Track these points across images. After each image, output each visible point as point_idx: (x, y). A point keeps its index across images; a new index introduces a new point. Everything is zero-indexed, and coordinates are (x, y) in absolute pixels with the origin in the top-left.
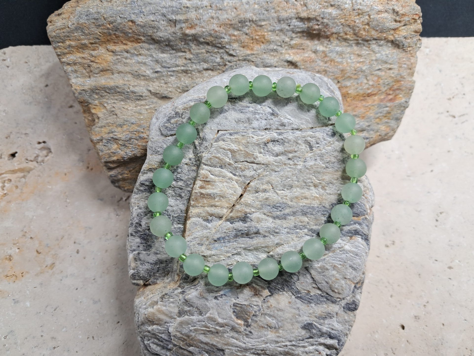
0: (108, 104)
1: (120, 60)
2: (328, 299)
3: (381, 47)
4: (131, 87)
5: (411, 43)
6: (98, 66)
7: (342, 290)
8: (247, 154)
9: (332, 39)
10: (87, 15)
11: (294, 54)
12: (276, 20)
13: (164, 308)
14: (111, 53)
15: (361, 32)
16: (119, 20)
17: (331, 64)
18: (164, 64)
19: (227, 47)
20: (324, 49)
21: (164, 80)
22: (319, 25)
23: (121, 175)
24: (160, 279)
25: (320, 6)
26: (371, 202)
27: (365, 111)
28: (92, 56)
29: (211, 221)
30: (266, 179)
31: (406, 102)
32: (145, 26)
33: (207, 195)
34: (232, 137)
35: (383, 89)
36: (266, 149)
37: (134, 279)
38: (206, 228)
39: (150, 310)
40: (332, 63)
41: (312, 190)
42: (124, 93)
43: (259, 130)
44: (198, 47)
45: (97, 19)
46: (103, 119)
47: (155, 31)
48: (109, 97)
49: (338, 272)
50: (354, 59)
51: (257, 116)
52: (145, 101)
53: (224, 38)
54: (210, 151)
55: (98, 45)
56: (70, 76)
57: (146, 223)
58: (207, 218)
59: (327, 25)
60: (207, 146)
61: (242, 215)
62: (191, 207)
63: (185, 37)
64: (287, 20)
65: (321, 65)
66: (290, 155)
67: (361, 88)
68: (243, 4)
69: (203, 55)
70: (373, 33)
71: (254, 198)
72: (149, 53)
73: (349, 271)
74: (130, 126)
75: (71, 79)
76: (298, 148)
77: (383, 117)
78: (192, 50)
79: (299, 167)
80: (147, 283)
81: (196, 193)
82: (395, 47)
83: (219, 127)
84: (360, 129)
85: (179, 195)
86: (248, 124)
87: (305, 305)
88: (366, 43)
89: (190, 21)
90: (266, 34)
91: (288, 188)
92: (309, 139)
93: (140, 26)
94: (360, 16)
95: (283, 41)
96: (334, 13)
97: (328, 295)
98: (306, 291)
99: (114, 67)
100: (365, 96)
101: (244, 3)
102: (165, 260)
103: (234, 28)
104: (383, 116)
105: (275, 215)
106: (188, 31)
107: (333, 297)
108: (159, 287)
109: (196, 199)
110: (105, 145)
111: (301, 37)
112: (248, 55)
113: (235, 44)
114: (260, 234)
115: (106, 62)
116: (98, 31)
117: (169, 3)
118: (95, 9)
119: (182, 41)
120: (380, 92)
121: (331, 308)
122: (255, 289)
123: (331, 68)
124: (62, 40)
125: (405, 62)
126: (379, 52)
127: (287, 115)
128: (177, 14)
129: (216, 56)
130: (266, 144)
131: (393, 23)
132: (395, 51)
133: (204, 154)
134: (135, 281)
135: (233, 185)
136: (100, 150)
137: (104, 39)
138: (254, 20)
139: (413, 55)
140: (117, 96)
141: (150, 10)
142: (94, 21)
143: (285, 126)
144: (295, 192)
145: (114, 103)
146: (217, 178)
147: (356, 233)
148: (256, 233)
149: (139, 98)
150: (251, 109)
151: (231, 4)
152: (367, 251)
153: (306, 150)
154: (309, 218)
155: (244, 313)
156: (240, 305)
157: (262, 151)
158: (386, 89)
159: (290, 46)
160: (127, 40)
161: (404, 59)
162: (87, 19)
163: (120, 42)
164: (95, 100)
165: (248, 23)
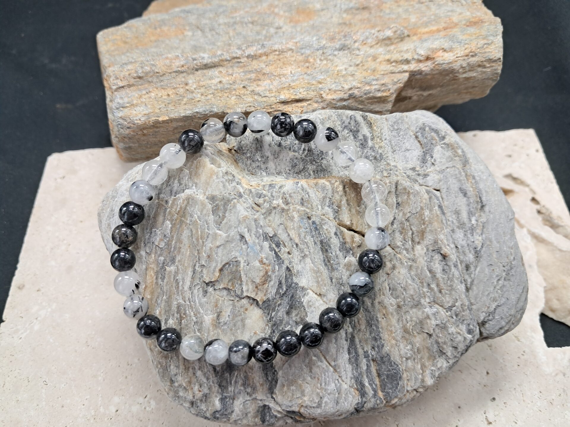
8: (422, 233)
29: (332, 208)
34: (437, 208)
38: (323, 204)
41: (399, 325)
51: (469, 234)
66: (433, 286)
76: (446, 294)
83: (444, 190)
86: (457, 224)
91: (394, 294)
92: (459, 303)
114: (332, 272)
144: (391, 304)
147: (363, 395)
154: (365, 330)
156: (238, 270)
157: (430, 250)
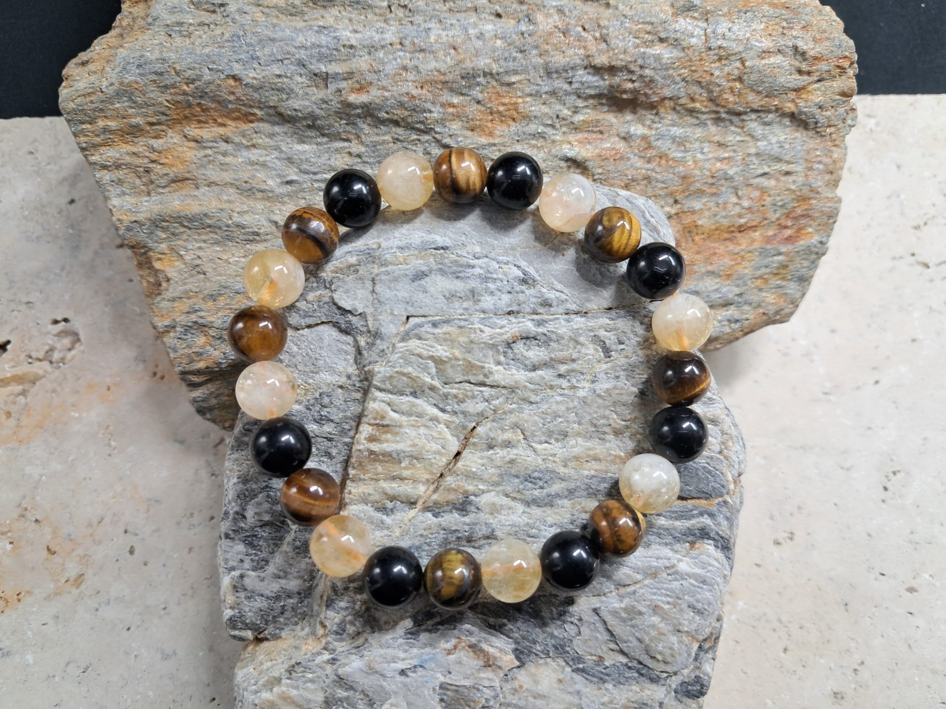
0: (187, 250)
1: (211, 158)
2: (642, 675)
3: (767, 128)
4: (236, 215)
5: (833, 117)
6: (165, 172)
7: (673, 656)
8: (470, 367)
9: (662, 110)
10: (139, 66)
11: (580, 142)
12: (542, 71)
13: (294, 692)
14: (192, 144)
15: (725, 96)
16: (207, 76)
17: (659, 165)
18: (305, 166)
19: (438, 129)
20: (646, 131)
21: (305, 199)
22: (633, 82)
23: (215, 397)
24: (287, 629)
25: (637, 41)
26: (736, 466)
27: (733, 263)
28: (154, 150)
29: (392, 510)
30: (511, 419)
31: (821, 242)
32: (261, 88)
33: (384, 455)
34: (437, 331)
35: (773, 217)
36: (511, 356)
37: (234, 628)
38: (381, 525)
39: (266, 695)
40: (663, 162)
41: (610, 442)
42: (220, 228)
43: (495, 314)
44: (375, 130)
45: (161, 74)
46: (177, 282)
47: (284, 96)
48: (189, 236)
49: (663, 618)
50: (710, 152)
51: (491, 286)
52: (265, 244)
53: (430, 112)
54: (389, 362)
55: (164, 127)
56: (109, 191)
57: (256, 513)
58: (384, 504)
59: (652, 81)
60: (383, 351)
61: (459, 499)
62: (348, 482)
63: (348, 110)
64: (567, 71)
65: (637, 165)
66: (563, 368)
67: (724, 214)
68: (470, 39)
69: (387, 146)
70: (751, 97)
71: (484, 461)
72: (272, 143)
73: (686, 616)
74: (232, 299)
75: (110, 199)
76: (579, 352)
77: (771, 276)
78: (363, 136)
79: (581, 393)
80: (261, 636)
81: (360, 450)
82: (799, 126)
83: (410, 308)
84: (721, 301)
85: (326, 452)
86: (471, 303)
87: (592, 686)
88: (735, 119)
89: (357, 77)
90: (520, 100)
91: (558, 437)
92: (602, 333)
93: (252, 87)
94: (723, 62)
95: (558, 117)
96: (666, 56)
97: (641, 666)
98: (594, 658)
99: (197, 173)
100: (733, 232)
101: (472, 36)
102: (296, 590)
103: (452, 90)
104: (771, 273)
105: (529, 498)
106: (353, 98)
107: (653, 670)
108: (285, 646)
109: (360, 464)
110: (180, 338)
111: (594, 107)
112: (483, 147)
113: (453, 123)
114: (496, 538)
115: (183, 162)
116: (163, 98)
117: (312, 38)
118: (157, 52)
119: (341, 119)
120: (766, 222)
121: (649, 693)
122: (486, 654)
123: (660, 173)
124: (90, 117)
125: (819, 159)
126: (764, 137)
127: (556, 282)
128: (330, 61)
129: (414, 148)
130: (509, 345)
131: (793, 77)
132: (798, 135)
133: (377, 368)
134: (236, 633)
135: (440, 433)
136: (170, 347)
137: (178, 114)
138: (494, 71)
139: (837, 143)
140: (206, 234)
141: (273, 54)
142: (154, 77)
143: (550, 306)
144: (572, 447)
145: (200, 248)
146: (404, 418)
147: (704, 534)
148: (488, 538)
149: (251, 238)
150: (478, 271)
151: (445, 39)
152: (726, 573)
153: (597, 356)
155: (463, 702)
156: (454, 688)
157: (502, 359)
158: (777, 215)
159: (572, 126)
160: (226, 117)
161: (818, 153)
162: (140, 74)
163: (211, 121)
164: (161, 243)
165: (481, 80)
